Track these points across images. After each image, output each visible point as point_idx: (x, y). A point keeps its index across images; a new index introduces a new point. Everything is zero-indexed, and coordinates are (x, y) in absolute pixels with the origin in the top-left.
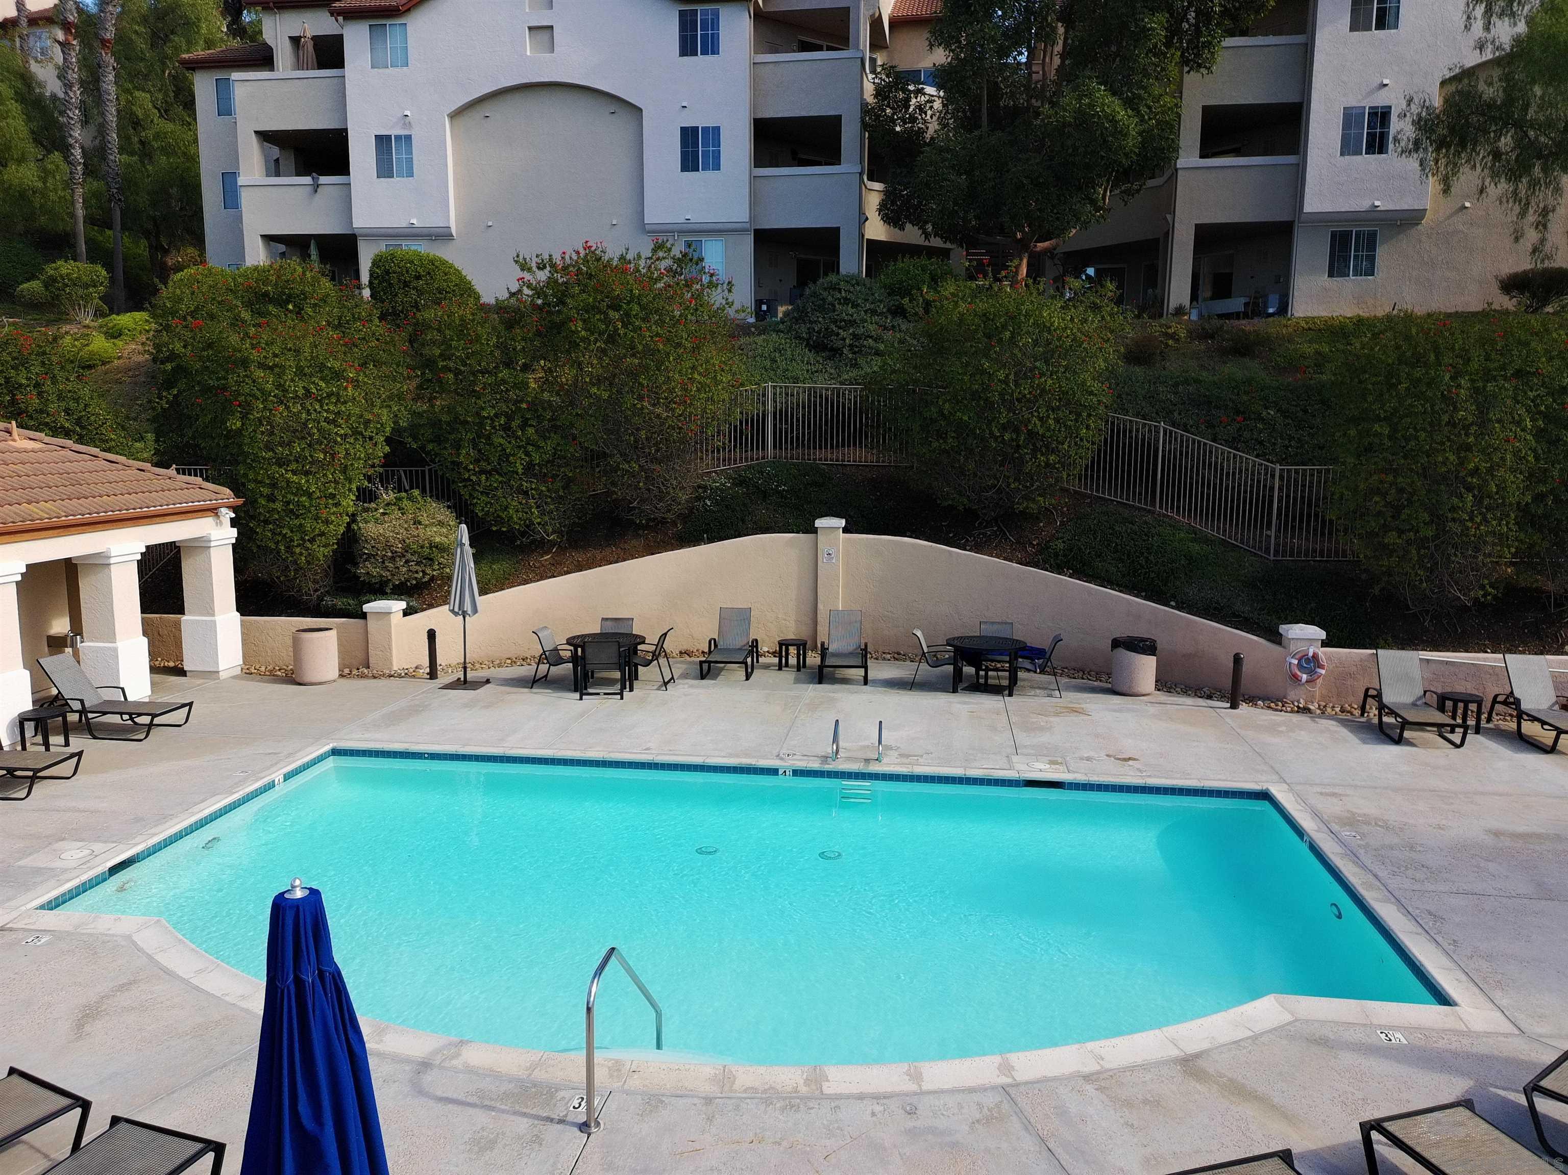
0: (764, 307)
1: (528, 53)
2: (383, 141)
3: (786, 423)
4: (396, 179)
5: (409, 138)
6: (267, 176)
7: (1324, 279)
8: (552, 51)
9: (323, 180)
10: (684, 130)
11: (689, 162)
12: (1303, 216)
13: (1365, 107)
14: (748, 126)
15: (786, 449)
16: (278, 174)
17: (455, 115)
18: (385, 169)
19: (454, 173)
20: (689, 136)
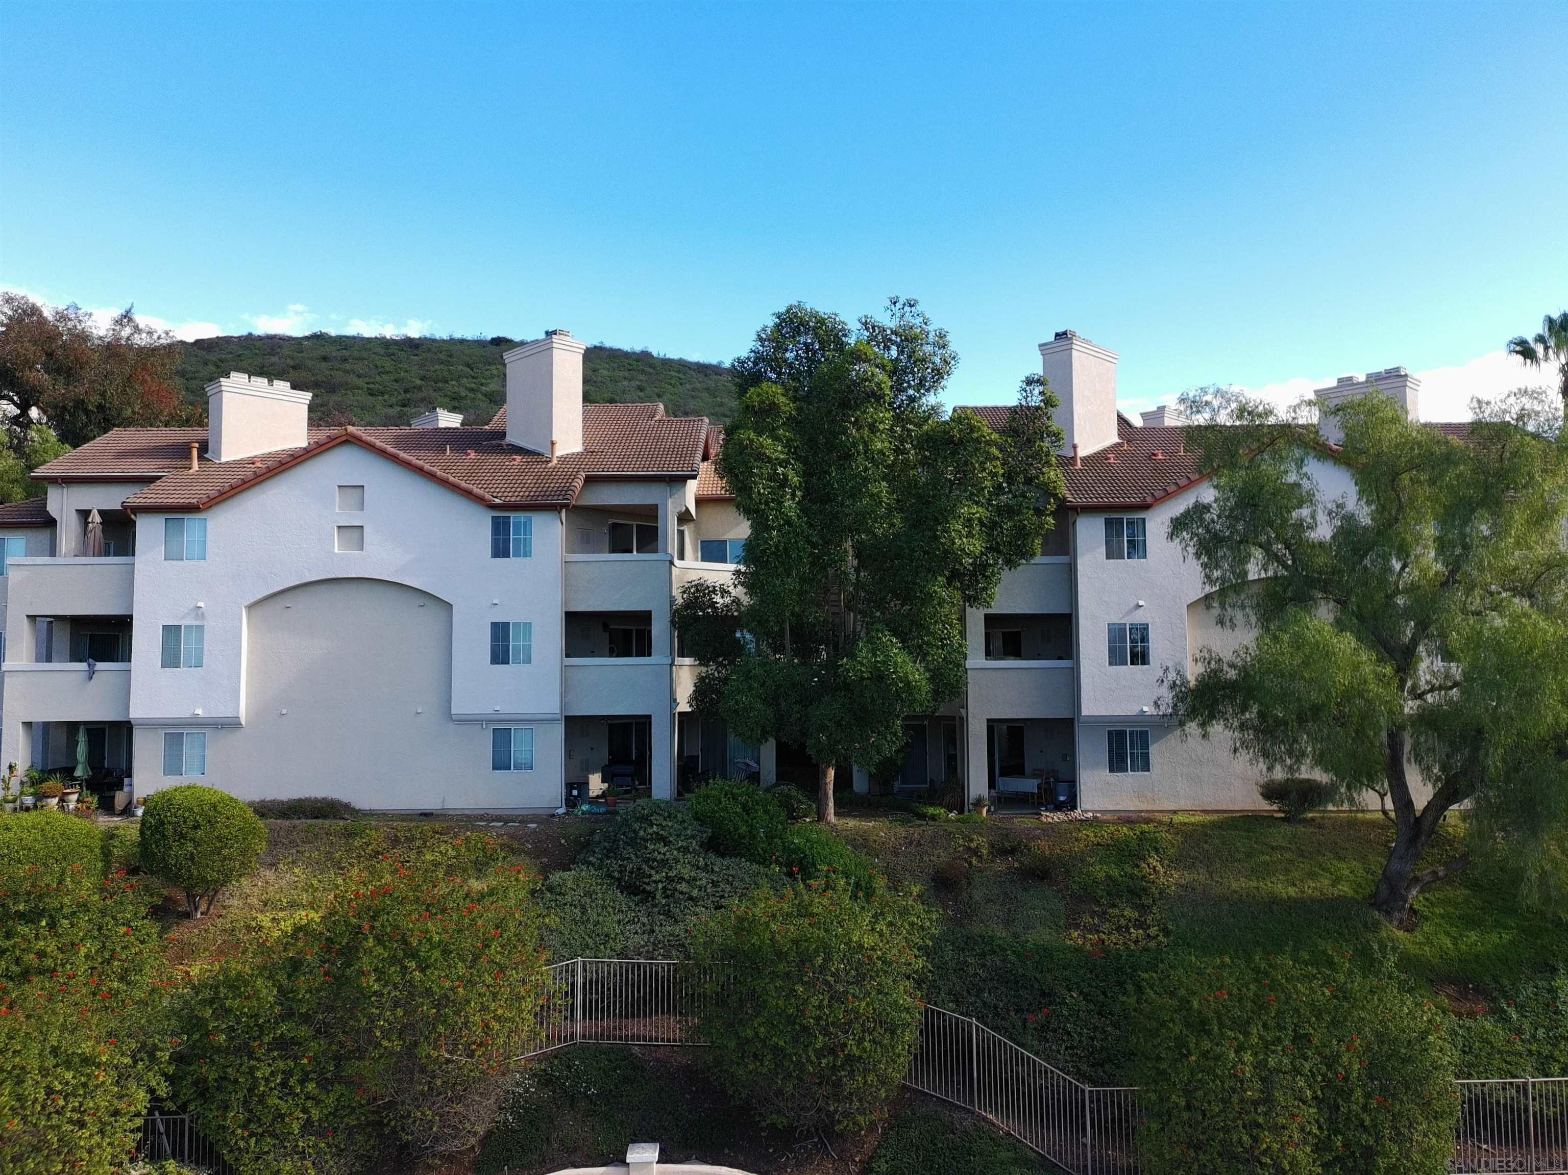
0: (575, 793)
1: (336, 551)
2: (171, 632)
3: (597, 994)
4: (183, 670)
5: (200, 628)
6: (37, 660)
7: (1105, 773)
8: (362, 549)
9: (100, 666)
10: (495, 625)
11: (500, 655)
12: (1082, 719)
13: (1125, 624)
14: (559, 623)
15: (597, 1018)
16: (49, 659)
17: (250, 607)
18: (171, 658)
19: (248, 663)
20: (500, 632)
